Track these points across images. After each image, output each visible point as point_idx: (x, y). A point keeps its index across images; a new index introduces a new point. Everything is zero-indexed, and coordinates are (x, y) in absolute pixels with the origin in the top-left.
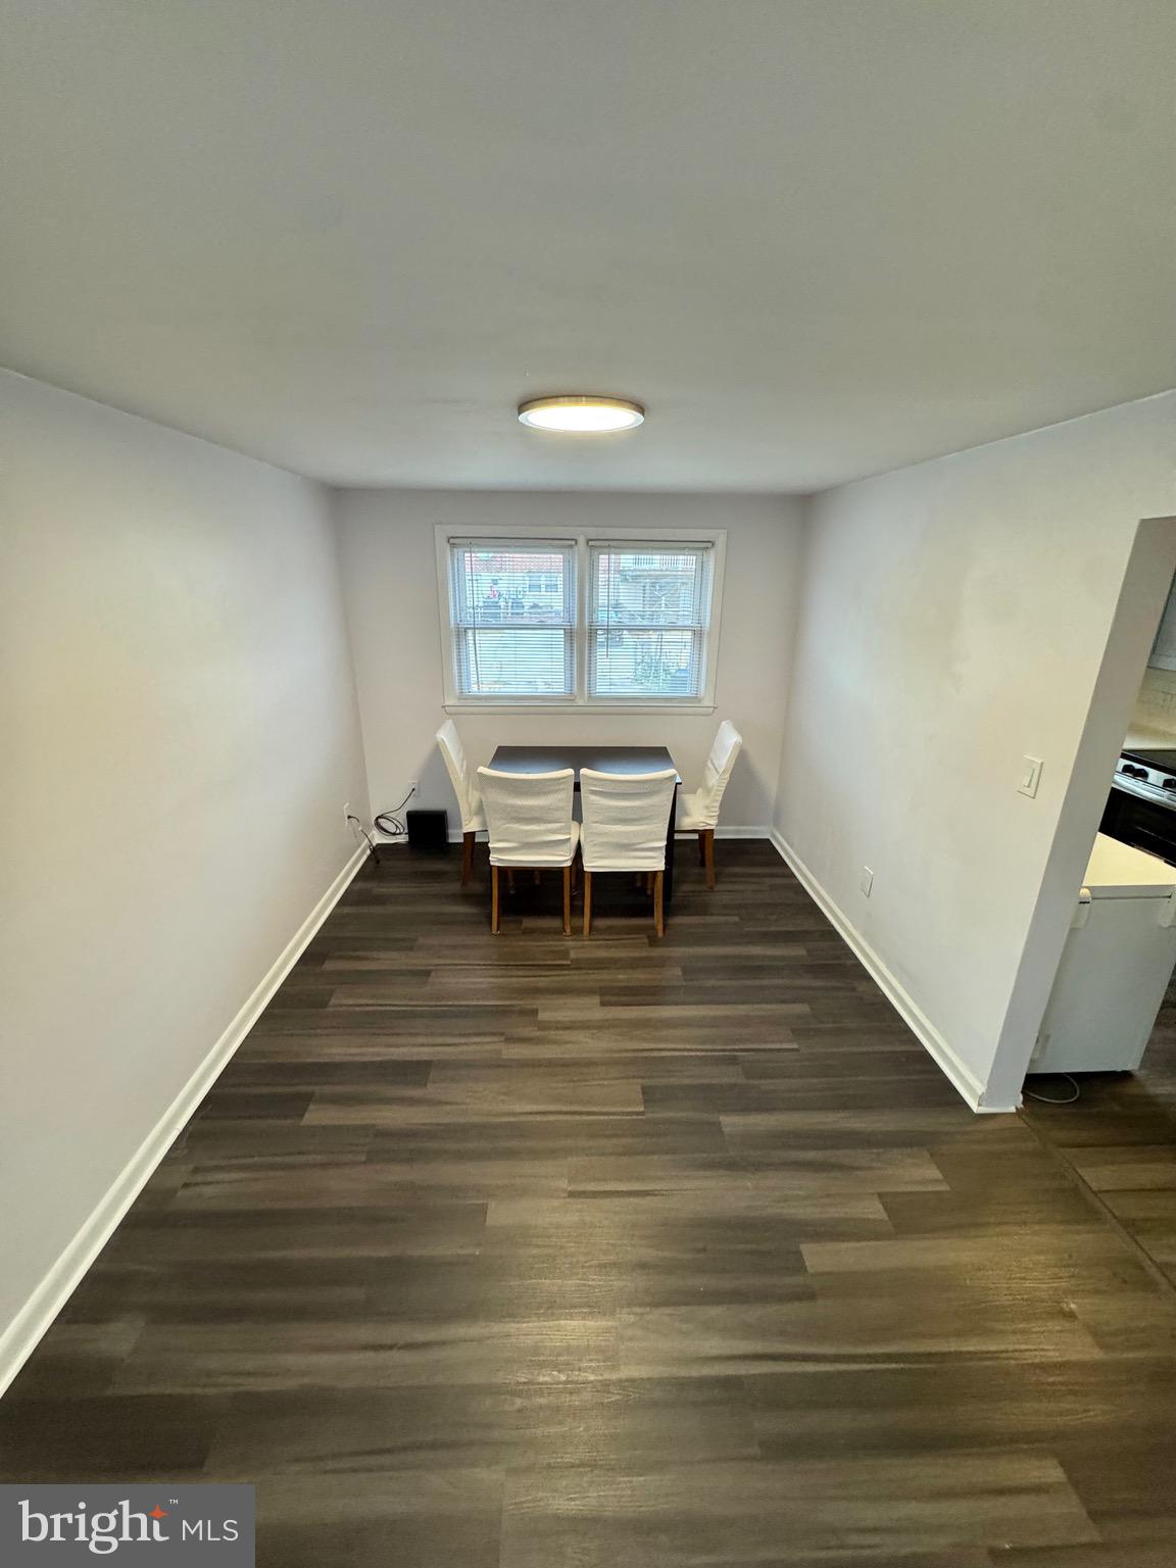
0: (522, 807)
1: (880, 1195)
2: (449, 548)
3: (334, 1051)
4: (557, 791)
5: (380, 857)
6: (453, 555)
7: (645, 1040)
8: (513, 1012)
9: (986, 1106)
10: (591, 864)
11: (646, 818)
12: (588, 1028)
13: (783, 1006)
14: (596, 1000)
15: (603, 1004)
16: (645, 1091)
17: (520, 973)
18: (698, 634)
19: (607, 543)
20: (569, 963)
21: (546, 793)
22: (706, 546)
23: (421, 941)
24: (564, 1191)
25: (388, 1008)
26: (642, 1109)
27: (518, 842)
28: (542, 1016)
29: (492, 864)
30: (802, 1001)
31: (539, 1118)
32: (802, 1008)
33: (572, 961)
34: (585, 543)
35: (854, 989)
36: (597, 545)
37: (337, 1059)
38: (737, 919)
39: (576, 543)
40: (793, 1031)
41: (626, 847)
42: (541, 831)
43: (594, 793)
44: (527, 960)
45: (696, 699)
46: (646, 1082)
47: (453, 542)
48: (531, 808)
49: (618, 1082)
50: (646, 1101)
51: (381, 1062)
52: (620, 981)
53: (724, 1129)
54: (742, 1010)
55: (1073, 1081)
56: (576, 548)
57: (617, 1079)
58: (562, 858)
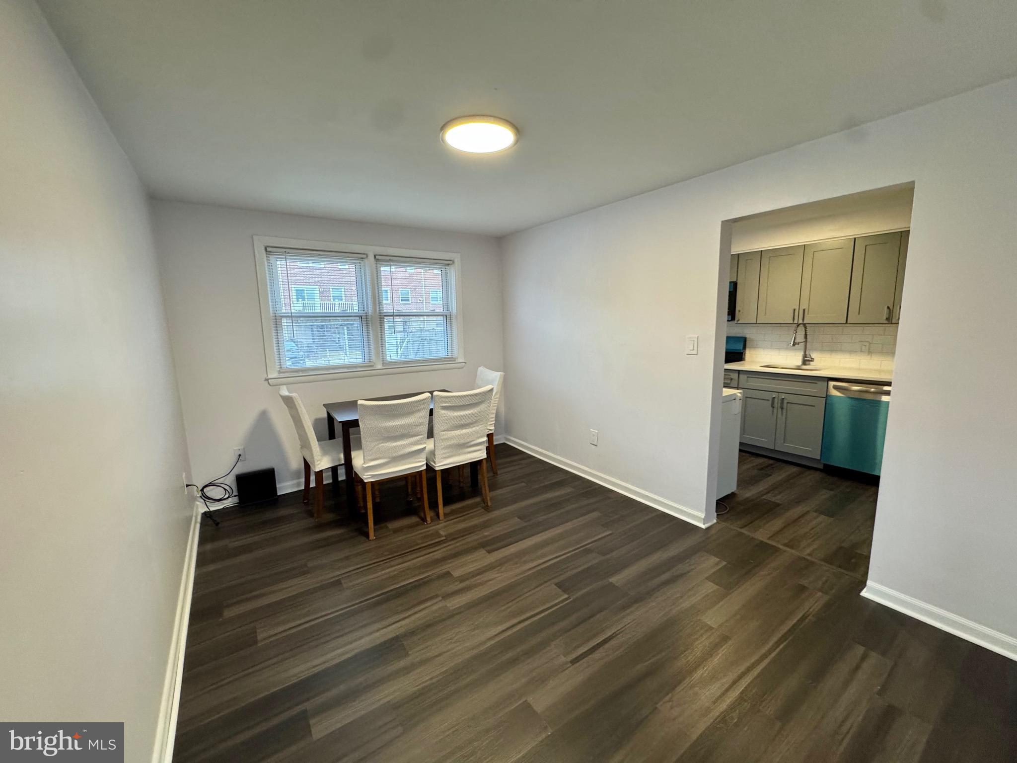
0: (393, 428)
1: (707, 578)
2: (265, 255)
3: (296, 671)
4: (419, 410)
5: (218, 520)
6: (268, 260)
7: (532, 560)
8: (431, 581)
9: (707, 523)
10: (440, 465)
11: (475, 422)
12: (495, 568)
13: (586, 517)
14: (483, 552)
15: (489, 552)
16: (559, 585)
17: (415, 556)
18: (447, 317)
19: (388, 258)
20: (444, 538)
21: (412, 413)
22: (448, 263)
23: (310, 564)
24: (566, 663)
25: (320, 620)
26: (566, 596)
27: (389, 458)
28: (456, 574)
29: (365, 481)
30: (594, 510)
31: (510, 632)
32: (595, 514)
33: (445, 536)
34: (373, 257)
35: (610, 498)
36: (380, 259)
37: (303, 676)
38: (523, 484)
39: (367, 256)
40: (602, 525)
41: (463, 446)
42: (407, 444)
43: (444, 408)
44: (411, 547)
45: (451, 359)
46: (556, 581)
47: (268, 250)
48: (402, 426)
49: (539, 589)
50: (565, 591)
51: (355, 656)
52: (486, 536)
53: (617, 585)
54: (569, 526)
55: (721, 502)
56: (366, 260)
57: (537, 587)
58: (418, 464)
